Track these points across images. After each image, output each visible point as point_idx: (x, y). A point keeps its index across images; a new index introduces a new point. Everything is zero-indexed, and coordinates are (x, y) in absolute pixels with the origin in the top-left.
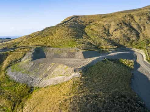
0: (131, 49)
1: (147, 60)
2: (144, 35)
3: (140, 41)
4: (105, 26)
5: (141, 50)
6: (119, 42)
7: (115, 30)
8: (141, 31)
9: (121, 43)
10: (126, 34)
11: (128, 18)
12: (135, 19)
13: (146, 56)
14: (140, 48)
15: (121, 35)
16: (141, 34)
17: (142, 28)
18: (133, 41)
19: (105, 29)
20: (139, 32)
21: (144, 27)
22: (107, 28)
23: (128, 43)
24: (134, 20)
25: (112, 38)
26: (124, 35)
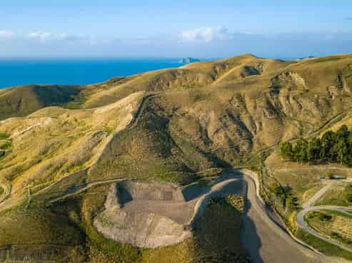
0: (241, 171)
1: (260, 193)
2: (259, 139)
3: (253, 153)
4: (200, 122)
5: (253, 173)
6: (224, 157)
7: (217, 132)
8: (255, 132)
9: (226, 159)
10: (233, 138)
11: (236, 104)
12: (247, 106)
13: (260, 186)
14: (253, 169)
15: (227, 141)
16: (255, 137)
17: (257, 125)
18: (244, 152)
19: (201, 129)
20: (253, 133)
21: (261, 124)
22: (204, 126)
23: (236, 157)
24: (245, 108)
25: (213, 148)
26: (230, 141)
